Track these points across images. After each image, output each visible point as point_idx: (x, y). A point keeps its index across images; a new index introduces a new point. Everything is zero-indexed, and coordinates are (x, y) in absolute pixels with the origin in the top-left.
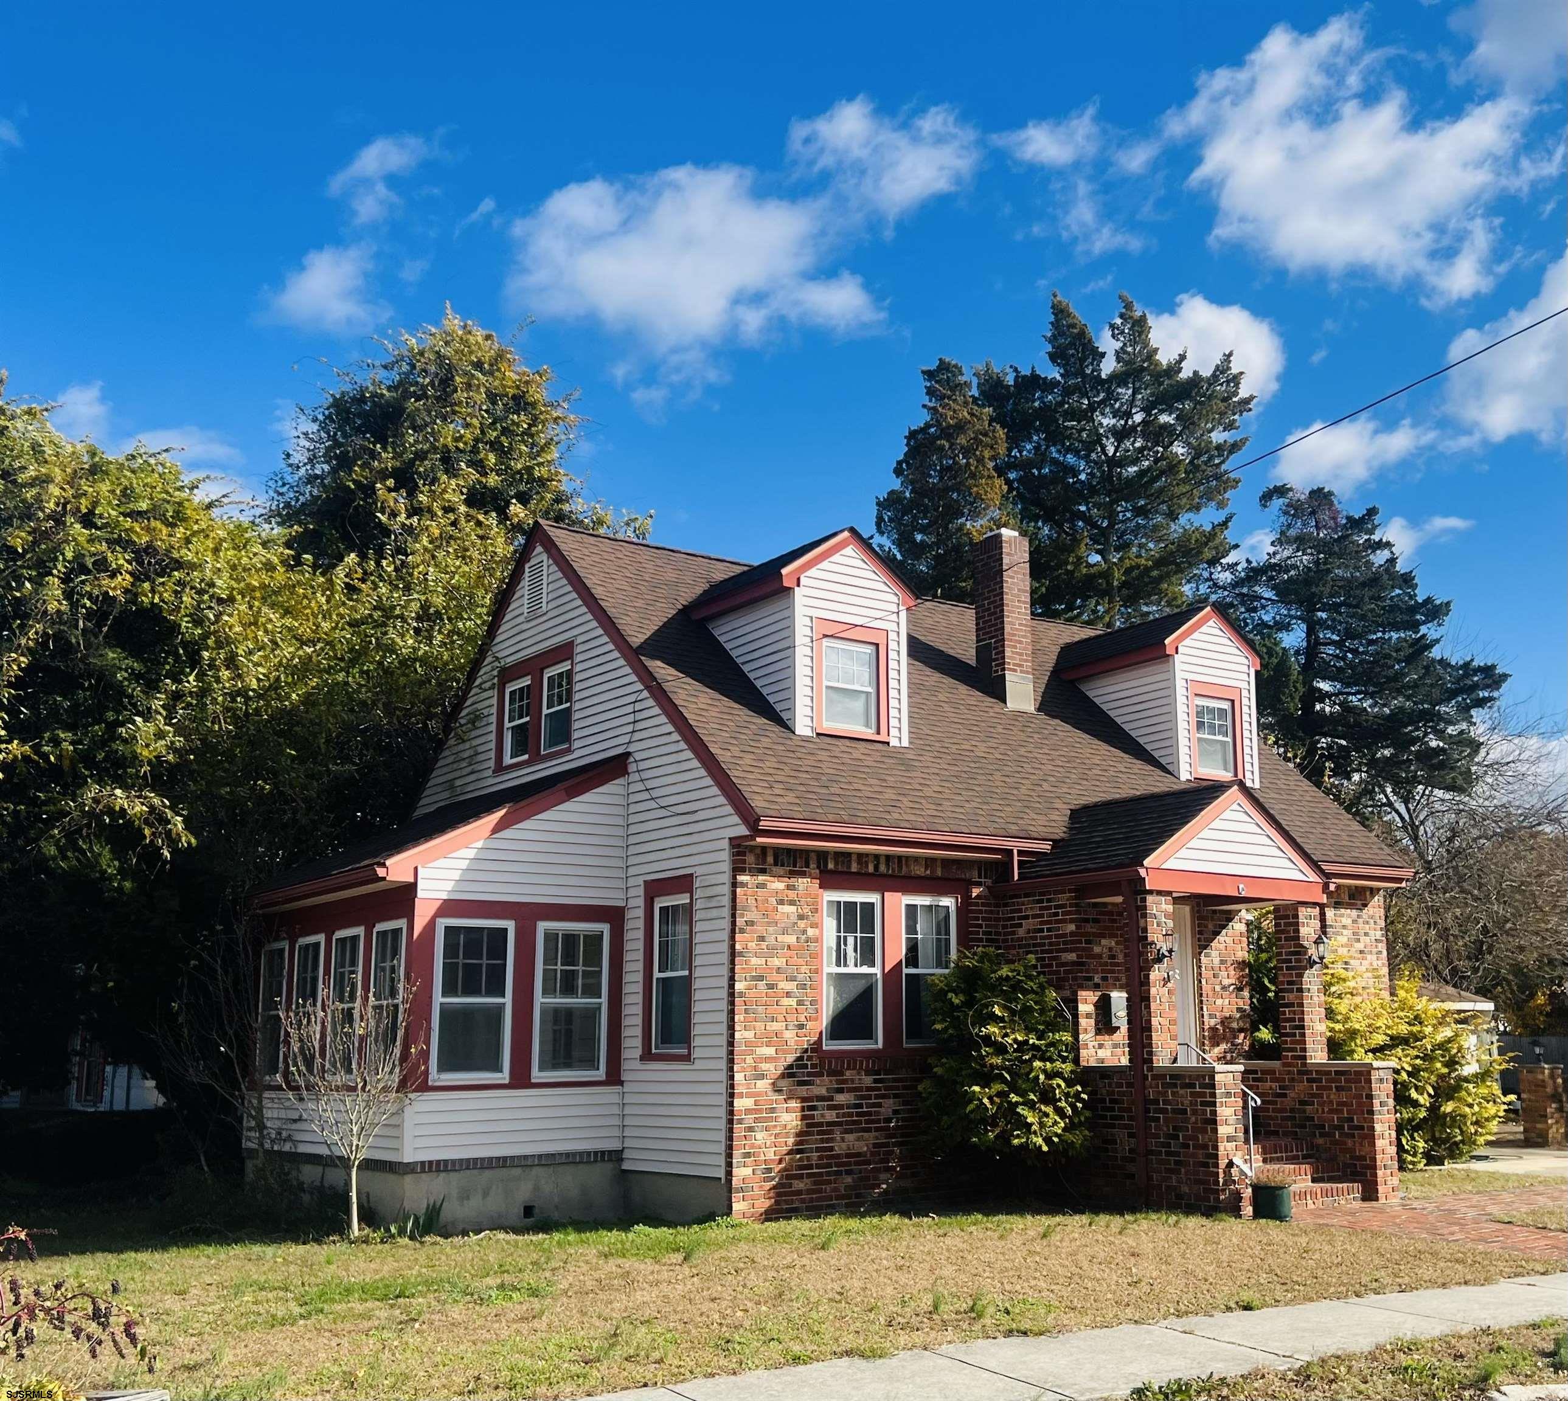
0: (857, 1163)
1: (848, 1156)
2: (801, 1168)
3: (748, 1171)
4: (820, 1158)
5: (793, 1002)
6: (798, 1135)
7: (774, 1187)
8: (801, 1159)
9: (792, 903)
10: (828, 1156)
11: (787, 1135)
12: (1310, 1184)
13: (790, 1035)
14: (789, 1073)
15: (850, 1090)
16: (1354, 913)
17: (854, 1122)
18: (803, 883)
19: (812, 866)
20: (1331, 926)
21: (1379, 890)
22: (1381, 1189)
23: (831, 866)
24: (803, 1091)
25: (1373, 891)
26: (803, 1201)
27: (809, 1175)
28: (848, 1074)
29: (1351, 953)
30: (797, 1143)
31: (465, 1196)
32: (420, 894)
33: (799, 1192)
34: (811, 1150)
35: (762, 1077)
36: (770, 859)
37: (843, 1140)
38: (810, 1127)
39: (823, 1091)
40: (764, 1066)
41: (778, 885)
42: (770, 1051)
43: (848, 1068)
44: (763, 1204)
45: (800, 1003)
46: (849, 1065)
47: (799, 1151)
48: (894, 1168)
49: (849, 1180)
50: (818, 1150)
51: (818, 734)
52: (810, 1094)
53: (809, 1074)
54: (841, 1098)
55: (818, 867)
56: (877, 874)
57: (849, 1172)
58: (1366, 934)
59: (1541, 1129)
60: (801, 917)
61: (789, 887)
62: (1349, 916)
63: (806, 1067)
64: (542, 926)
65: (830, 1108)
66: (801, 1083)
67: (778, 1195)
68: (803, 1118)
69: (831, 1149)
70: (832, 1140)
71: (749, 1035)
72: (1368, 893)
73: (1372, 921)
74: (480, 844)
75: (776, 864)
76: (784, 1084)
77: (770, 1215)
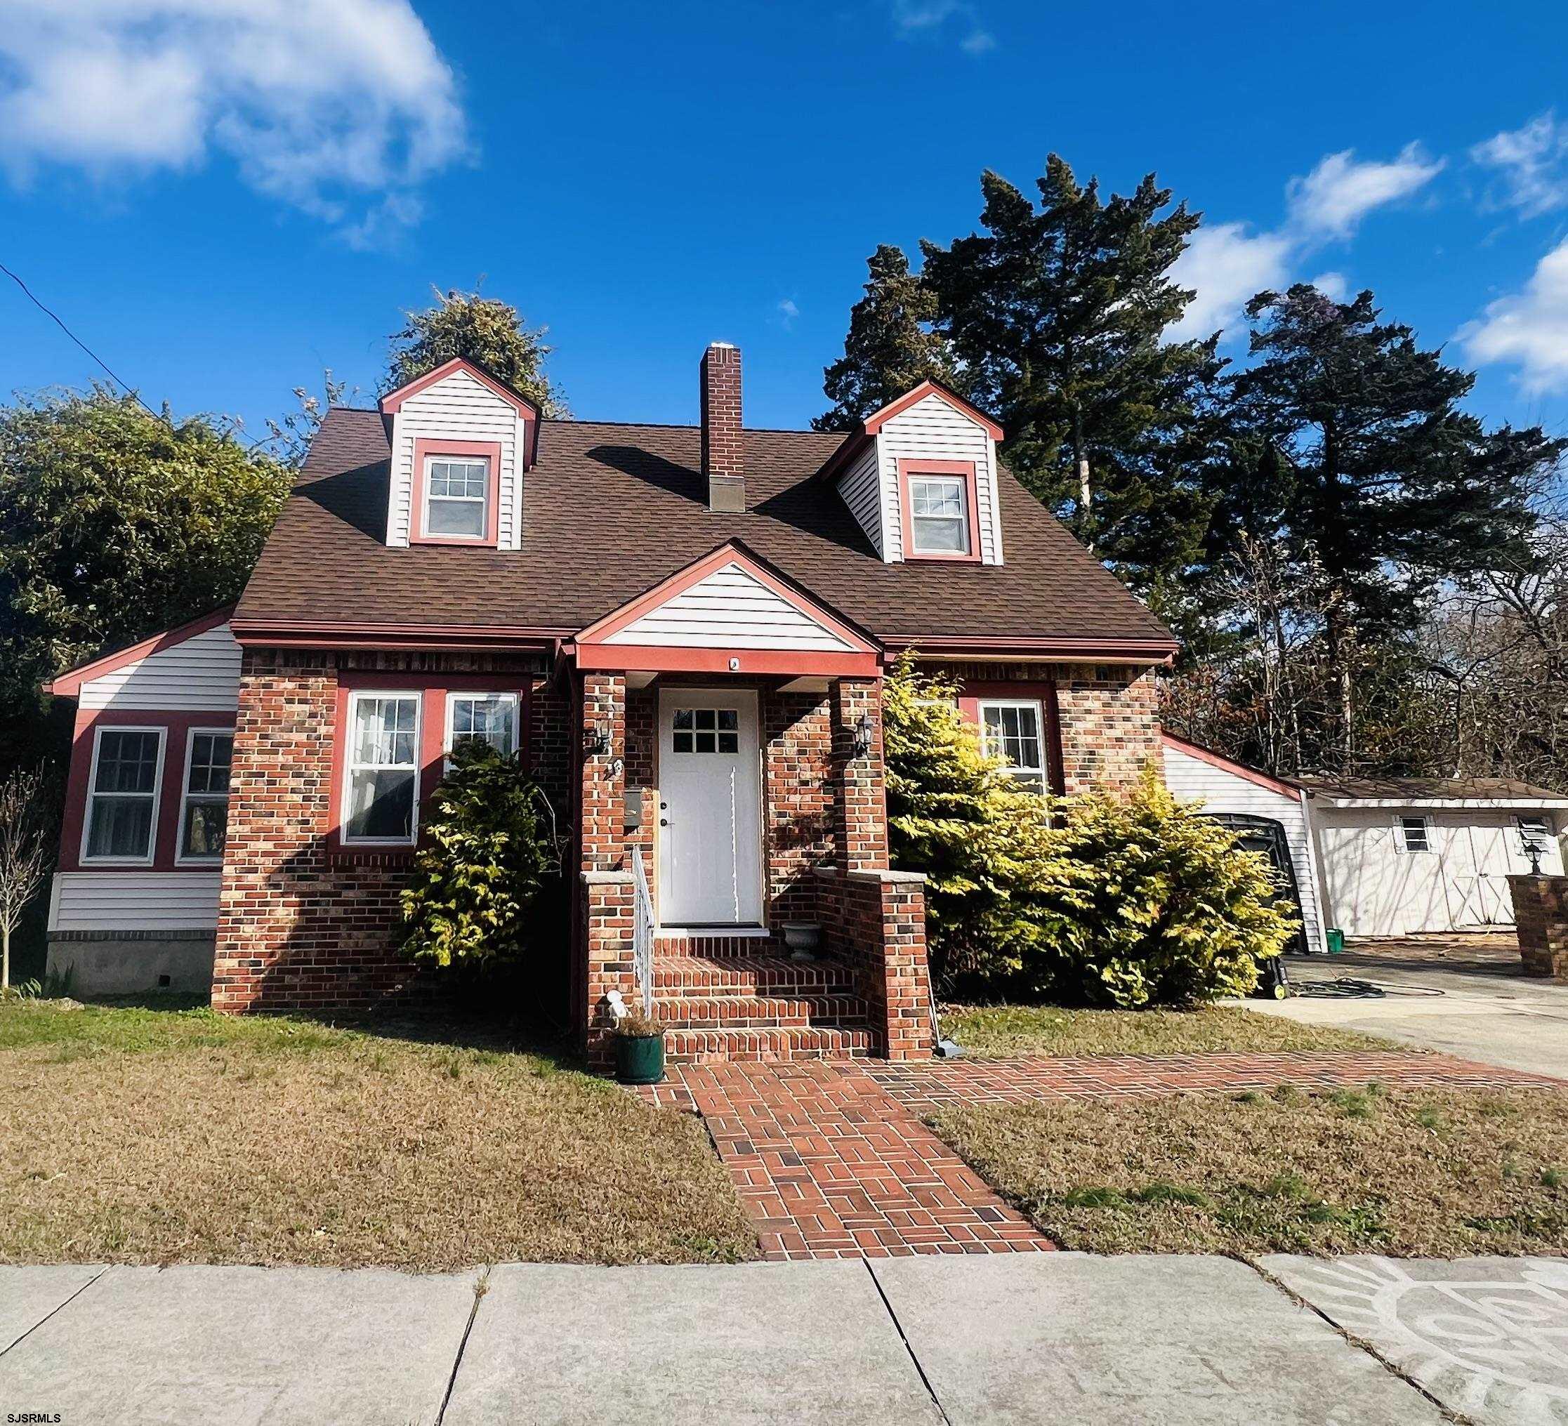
0: (365, 961)
1: (355, 953)
2: (294, 963)
3: (232, 963)
4: (319, 953)
5: (298, 798)
6: (296, 929)
7: (264, 980)
8: (297, 954)
9: (303, 701)
10: (330, 953)
11: (282, 929)
12: (807, 1028)
13: (291, 831)
14: (288, 867)
15: (361, 886)
16: (1106, 695)
17: (366, 919)
18: (317, 683)
19: (328, 665)
20: (1065, 711)
21: (1150, 667)
22: (892, 1043)
23: (351, 665)
24: (304, 886)
25: (1138, 670)
26: (296, 996)
27: (305, 971)
28: (359, 871)
29: (1099, 741)
30: (291, 937)
31: (103, 963)
32: (81, 706)
33: (293, 987)
34: (310, 945)
35: (255, 871)
36: (279, 661)
37: (350, 937)
38: (308, 922)
39: (329, 888)
40: (259, 860)
41: (289, 685)
42: (269, 846)
43: (359, 864)
44: (247, 996)
45: (305, 799)
46: (359, 860)
47: (294, 946)
48: (414, 968)
49: (354, 978)
50: (318, 945)
51: (411, 545)
52: (311, 889)
53: (312, 870)
54: (349, 895)
55: (337, 666)
56: (408, 671)
57: (355, 970)
58: (1126, 719)
59: (1542, 955)
60: (313, 715)
61: (301, 687)
62: (1098, 699)
63: (309, 862)
64: (192, 731)
65: (335, 903)
66: (300, 878)
67: (266, 988)
68: (301, 913)
69: (336, 945)
70: (337, 936)
71: (245, 829)
72: (1130, 671)
73: (1137, 704)
74: (139, 663)
75: (286, 665)
76: (281, 878)
77: (255, 1009)
